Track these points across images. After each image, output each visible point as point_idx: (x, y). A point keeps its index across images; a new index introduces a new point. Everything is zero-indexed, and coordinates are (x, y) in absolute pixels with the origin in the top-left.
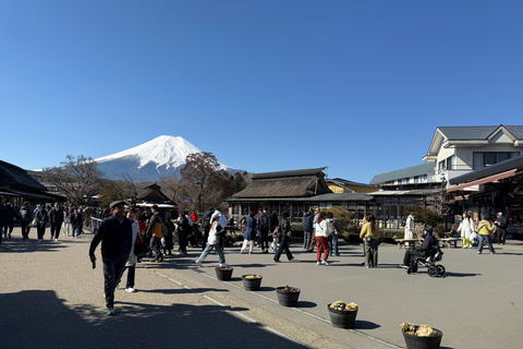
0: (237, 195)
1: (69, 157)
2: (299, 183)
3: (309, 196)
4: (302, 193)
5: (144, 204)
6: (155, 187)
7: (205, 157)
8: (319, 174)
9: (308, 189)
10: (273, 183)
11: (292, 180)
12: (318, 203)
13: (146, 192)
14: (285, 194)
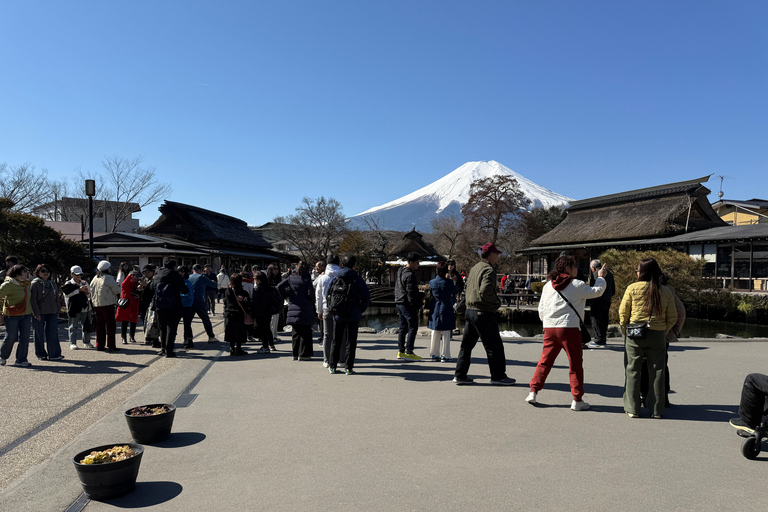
0: (538, 240)
1: (306, 201)
2: (653, 210)
3: (673, 234)
4: (656, 229)
5: (400, 262)
6: (414, 236)
7: (500, 183)
8: (697, 191)
9: (669, 221)
10: (604, 215)
11: (641, 208)
12: (686, 247)
13: (401, 244)
14: (623, 234)
